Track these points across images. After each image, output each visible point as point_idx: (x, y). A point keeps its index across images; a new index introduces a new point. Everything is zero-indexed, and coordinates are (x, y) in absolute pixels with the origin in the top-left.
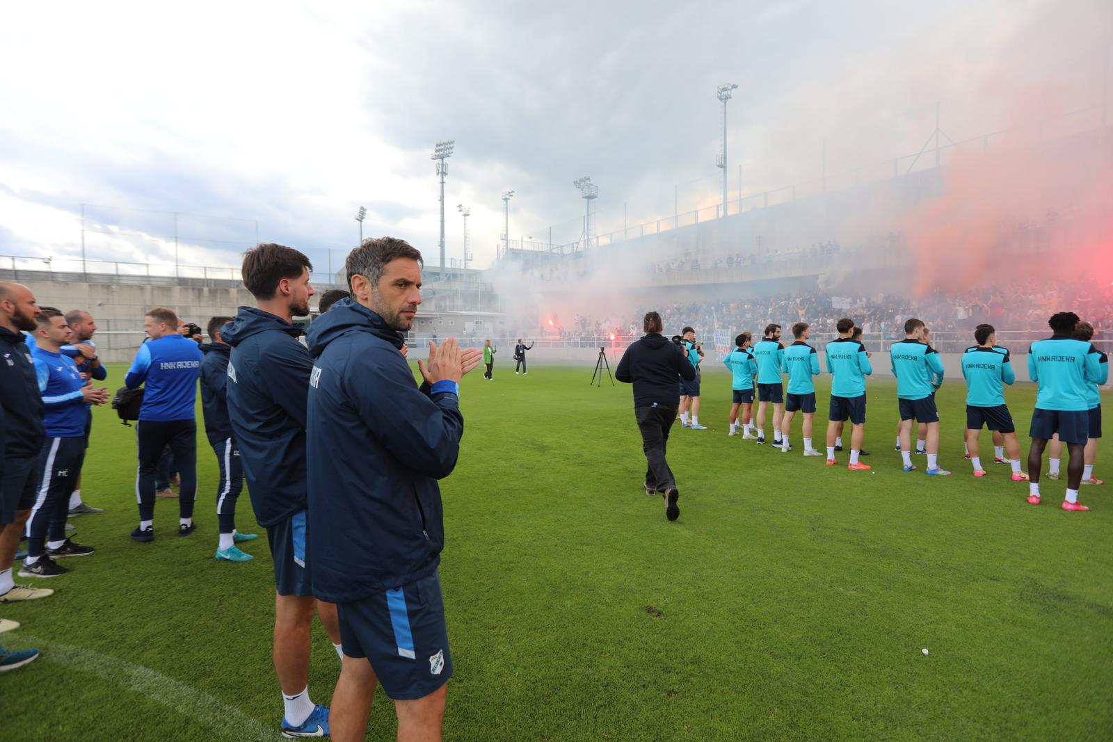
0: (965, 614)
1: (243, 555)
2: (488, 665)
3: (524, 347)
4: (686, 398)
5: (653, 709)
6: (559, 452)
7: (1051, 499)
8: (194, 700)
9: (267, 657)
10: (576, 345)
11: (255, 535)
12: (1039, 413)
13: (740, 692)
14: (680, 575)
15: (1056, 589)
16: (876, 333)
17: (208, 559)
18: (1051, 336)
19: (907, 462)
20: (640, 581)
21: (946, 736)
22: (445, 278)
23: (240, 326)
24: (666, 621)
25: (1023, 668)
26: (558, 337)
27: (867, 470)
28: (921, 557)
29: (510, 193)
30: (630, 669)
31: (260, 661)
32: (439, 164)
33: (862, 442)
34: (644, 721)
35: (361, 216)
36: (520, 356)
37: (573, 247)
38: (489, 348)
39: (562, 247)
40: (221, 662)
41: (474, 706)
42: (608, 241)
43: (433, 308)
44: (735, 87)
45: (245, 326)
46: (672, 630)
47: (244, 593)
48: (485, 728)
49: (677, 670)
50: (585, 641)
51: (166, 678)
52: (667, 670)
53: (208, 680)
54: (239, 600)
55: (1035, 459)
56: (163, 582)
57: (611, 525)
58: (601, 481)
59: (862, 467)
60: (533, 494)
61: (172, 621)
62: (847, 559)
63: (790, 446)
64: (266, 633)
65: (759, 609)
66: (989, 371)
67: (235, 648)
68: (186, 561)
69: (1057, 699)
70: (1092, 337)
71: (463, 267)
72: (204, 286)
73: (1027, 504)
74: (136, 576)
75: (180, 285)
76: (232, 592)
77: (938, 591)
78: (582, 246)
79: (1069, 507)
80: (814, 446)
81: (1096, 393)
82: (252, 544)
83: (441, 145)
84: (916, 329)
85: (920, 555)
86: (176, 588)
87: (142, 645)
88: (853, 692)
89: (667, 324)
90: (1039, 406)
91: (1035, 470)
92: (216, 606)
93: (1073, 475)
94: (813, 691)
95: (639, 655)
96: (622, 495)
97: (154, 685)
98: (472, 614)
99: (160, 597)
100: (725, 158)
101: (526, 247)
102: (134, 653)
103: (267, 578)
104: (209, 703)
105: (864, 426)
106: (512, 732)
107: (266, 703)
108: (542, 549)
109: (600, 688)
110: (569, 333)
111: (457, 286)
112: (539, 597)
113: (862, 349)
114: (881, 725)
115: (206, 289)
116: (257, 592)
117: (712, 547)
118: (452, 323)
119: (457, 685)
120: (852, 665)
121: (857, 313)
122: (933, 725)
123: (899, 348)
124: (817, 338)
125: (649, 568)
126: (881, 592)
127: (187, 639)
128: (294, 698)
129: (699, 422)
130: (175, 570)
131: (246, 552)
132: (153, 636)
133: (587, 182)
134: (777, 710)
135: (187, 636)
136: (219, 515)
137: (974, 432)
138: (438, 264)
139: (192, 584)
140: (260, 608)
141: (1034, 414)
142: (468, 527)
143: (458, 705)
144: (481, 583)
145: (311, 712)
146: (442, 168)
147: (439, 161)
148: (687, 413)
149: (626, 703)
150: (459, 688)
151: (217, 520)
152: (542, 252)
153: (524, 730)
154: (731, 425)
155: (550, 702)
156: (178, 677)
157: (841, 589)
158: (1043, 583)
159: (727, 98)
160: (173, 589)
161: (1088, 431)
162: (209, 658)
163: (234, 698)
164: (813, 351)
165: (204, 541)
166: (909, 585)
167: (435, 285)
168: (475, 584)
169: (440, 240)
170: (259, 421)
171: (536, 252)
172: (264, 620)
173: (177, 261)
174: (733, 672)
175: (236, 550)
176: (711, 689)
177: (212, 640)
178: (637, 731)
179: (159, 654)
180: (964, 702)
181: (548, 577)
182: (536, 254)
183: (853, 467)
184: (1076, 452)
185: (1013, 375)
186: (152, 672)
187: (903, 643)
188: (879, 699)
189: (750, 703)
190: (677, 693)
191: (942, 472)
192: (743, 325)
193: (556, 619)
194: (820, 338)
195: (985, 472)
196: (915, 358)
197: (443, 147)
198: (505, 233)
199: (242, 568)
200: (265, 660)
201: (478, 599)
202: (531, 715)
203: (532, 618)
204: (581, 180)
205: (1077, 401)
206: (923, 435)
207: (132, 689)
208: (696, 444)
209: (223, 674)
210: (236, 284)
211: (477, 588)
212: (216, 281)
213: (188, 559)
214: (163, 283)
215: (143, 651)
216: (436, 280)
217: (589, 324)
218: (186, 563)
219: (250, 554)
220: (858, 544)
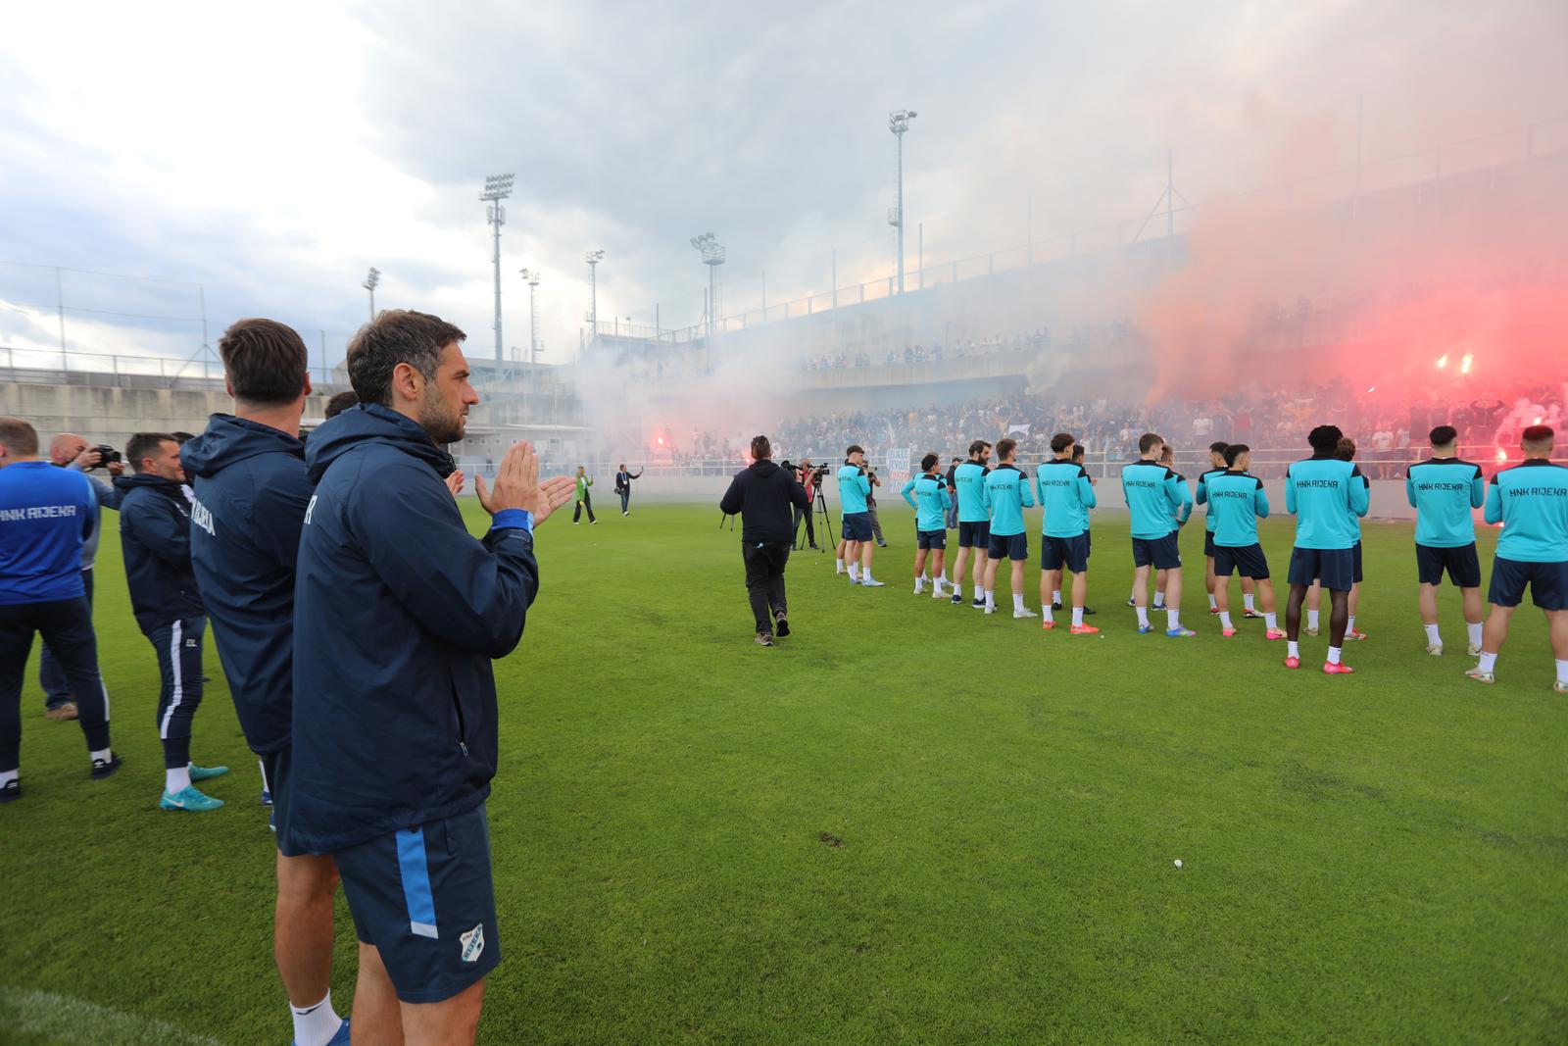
0: (1221, 812)
1: (206, 800)
2: (602, 934)
3: (629, 476)
4: (854, 544)
5: (839, 972)
6: (681, 623)
7: (1312, 661)
8: (137, 1033)
9: (256, 953)
10: (697, 472)
11: (224, 768)
12: (1299, 553)
13: (952, 938)
14: (863, 787)
15: (1321, 771)
16: (1097, 453)
17: (147, 810)
18: (1311, 456)
19: (1143, 621)
20: (809, 799)
21: (1207, 966)
22: (504, 377)
23: (217, 447)
24: (848, 851)
25: (1290, 873)
26: (671, 461)
27: (1095, 633)
28: (1166, 742)
29: (599, 254)
30: (803, 921)
31: (247, 961)
32: (491, 207)
33: (1087, 597)
34: (827, 990)
35: (372, 283)
36: (623, 488)
37: (690, 333)
38: (582, 479)
39: (674, 332)
40: (181, 969)
41: (586, 994)
42: (739, 326)
43: (486, 420)
44: (913, 115)
45: (226, 446)
46: (856, 862)
47: (211, 859)
48: (604, 1023)
49: (868, 917)
50: (738, 888)
51: (84, 1005)
52: (854, 918)
53: (159, 1000)
54: (205, 870)
55: (1294, 612)
56: (70, 852)
57: (761, 723)
58: (744, 663)
59: (1088, 630)
60: (649, 685)
61: (91, 914)
62: (1076, 751)
63: (996, 606)
64: (253, 916)
65: (968, 825)
66: (1239, 500)
67: (203, 946)
68: (109, 818)
69: (1329, 906)
70: (1354, 457)
71: (530, 361)
72: (113, 385)
73: (1284, 668)
74: (20, 848)
75: (70, 383)
76: (190, 860)
77: (1189, 785)
78: (704, 332)
79: (1332, 669)
80: (1026, 604)
81: (1355, 525)
82: (220, 782)
83: (493, 179)
84: (1153, 447)
85: (1164, 740)
86: (93, 860)
87: (36, 957)
88: (1094, 924)
89: (825, 442)
90: (1299, 543)
91: (1293, 625)
92: (165, 882)
93: (1336, 632)
94: (1044, 928)
95: (814, 900)
96: (774, 680)
97: (64, 1018)
98: (573, 861)
99: (67, 877)
100: (900, 213)
101: (623, 332)
102: (24, 972)
103: (249, 832)
104: (164, 1035)
105: (1086, 577)
106: (644, 1025)
107: (261, 1024)
108: (668, 761)
109: (765, 951)
110: (687, 455)
111: (523, 388)
112: (669, 831)
113: (1082, 474)
114: (1130, 962)
115: (116, 391)
116: (234, 856)
117: (903, 746)
118: (515, 442)
119: (559, 965)
120: (1091, 889)
121: (1075, 426)
122: (1192, 955)
123: (1132, 471)
124: (1023, 460)
125: (819, 779)
126: (1121, 792)
127: (119, 939)
128: (310, 1011)
129: (873, 576)
130: (88, 833)
131: (212, 795)
132: (56, 941)
133: (710, 240)
134: (1001, 957)
135: (118, 934)
136: (164, 740)
137: (1223, 579)
138: (492, 355)
139: (121, 851)
140: (240, 880)
141: (1293, 555)
142: (558, 737)
143: (562, 995)
144: (582, 816)
145: (337, 1030)
146: (497, 215)
147: (492, 203)
148: (856, 564)
149: (801, 967)
150: (561, 970)
151: (161, 749)
152: (646, 339)
153: (661, 1021)
154: (917, 579)
155: (694, 977)
156: (107, 1000)
157: (1072, 791)
158: (1309, 766)
159: (903, 130)
160: (87, 862)
161: (1352, 574)
162: (159, 964)
163: (206, 1022)
164: (1023, 476)
165: (138, 783)
166: (1154, 780)
167: (489, 387)
168: (575, 819)
169: (494, 320)
170: (258, 592)
171: (637, 339)
172: (248, 897)
173: (63, 345)
174: (942, 911)
175: (196, 792)
176: (914, 938)
177: (162, 935)
178: (818, 1004)
179: (70, 967)
180: (1226, 922)
181: (679, 801)
182: (638, 342)
183: (1076, 630)
184: (1339, 601)
185: (1267, 506)
186: (58, 999)
187: (1150, 855)
188: (1127, 929)
189: (967, 951)
190: (869, 947)
191: (1185, 633)
192: (926, 443)
193: (695, 860)
194: (1027, 460)
195: (1235, 630)
196: (1152, 485)
197: (496, 183)
198: (591, 311)
199: (206, 821)
200: (254, 958)
201: (579, 840)
202: (670, 998)
203: (661, 861)
204: (701, 238)
205: (1338, 538)
206: (1163, 586)
207: (24, 1029)
208: (872, 607)
209: (186, 986)
210: (169, 382)
211: (578, 825)
212: (133, 377)
213: (111, 814)
214: (41, 380)
215: (39, 967)
216: (490, 379)
217: (715, 443)
218: (109, 820)
219: (218, 798)
220: (1089, 731)
